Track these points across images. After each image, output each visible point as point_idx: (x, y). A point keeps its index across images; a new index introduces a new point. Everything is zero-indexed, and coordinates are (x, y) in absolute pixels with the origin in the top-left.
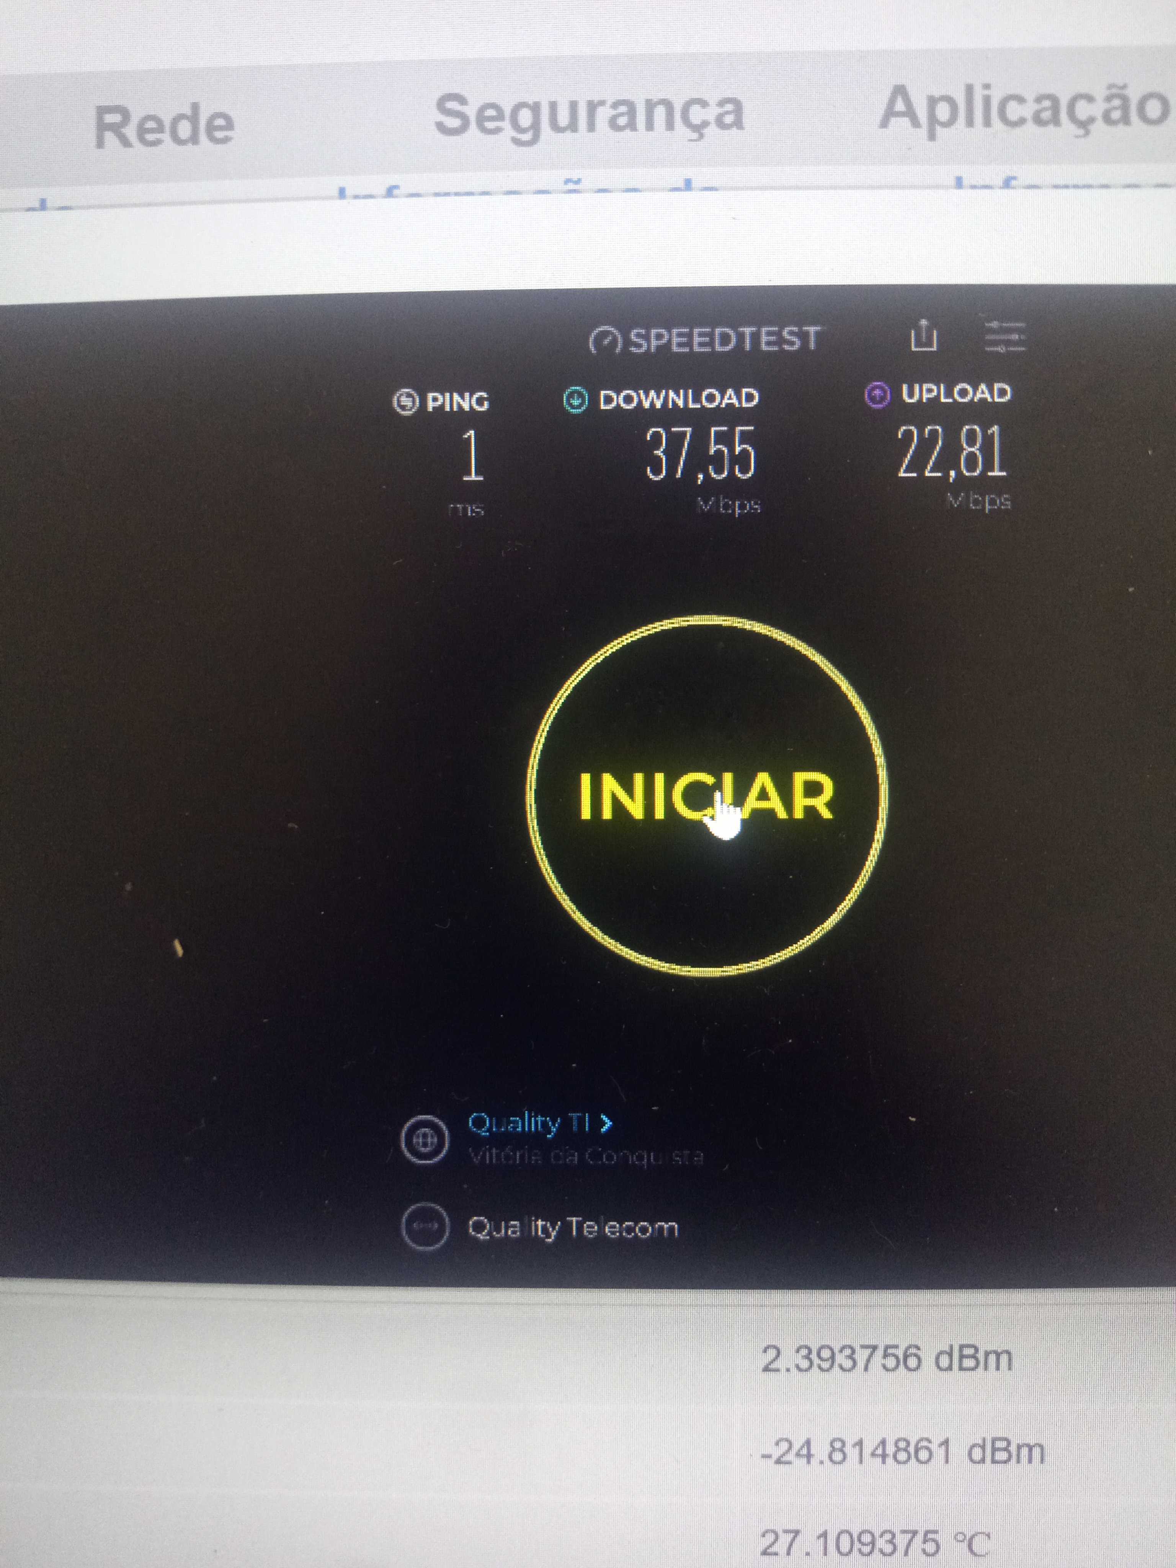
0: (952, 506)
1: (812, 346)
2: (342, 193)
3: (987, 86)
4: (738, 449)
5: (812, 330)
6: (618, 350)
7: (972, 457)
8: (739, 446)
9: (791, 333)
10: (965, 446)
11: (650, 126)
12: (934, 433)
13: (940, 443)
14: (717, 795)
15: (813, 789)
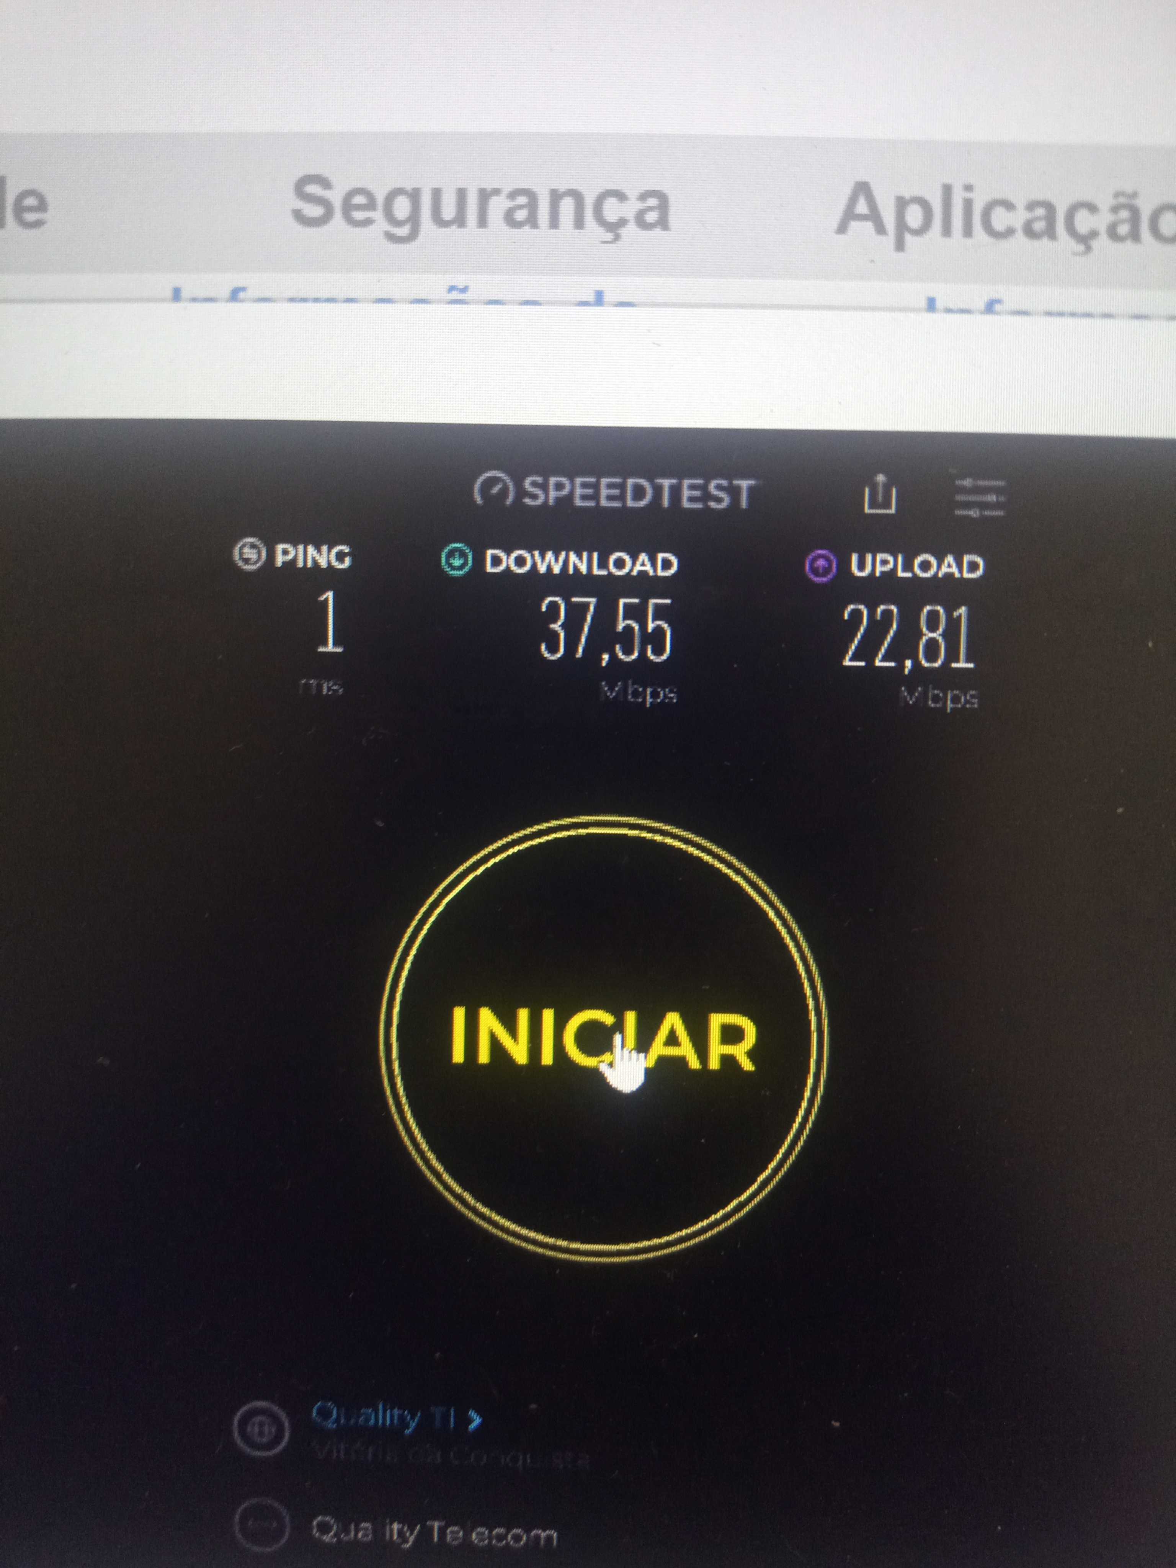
0: (907, 703)
1: (744, 504)
2: (177, 296)
3: (968, 188)
4: (651, 626)
5: (745, 484)
6: (510, 500)
7: (932, 646)
8: (653, 622)
9: (719, 487)
10: (924, 630)
11: (554, 223)
12: (887, 614)
13: (895, 626)
14: (617, 1038)
15: (732, 1035)
